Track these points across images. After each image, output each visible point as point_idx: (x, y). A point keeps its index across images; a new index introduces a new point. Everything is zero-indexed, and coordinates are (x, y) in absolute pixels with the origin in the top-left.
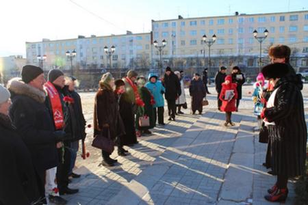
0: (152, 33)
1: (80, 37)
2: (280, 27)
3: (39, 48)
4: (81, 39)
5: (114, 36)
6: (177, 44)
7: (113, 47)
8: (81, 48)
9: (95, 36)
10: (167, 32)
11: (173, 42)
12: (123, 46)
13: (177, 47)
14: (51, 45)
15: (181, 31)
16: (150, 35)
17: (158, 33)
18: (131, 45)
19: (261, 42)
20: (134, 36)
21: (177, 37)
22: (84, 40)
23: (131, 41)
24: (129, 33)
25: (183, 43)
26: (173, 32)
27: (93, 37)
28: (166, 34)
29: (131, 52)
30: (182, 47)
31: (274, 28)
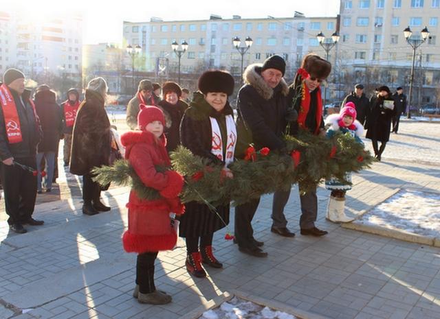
0: (338, 18)
1: (213, 18)
3: (144, 32)
4: (213, 22)
6: (384, 40)
7: (249, 39)
8: (213, 37)
9: (240, 17)
10: (368, 18)
11: (376, 37)
12: (285, 38)
13: (382, 46)
14: (165, 29)
15: (393, 16)
16: (335, 21)
17: (349, 17)
18: (300, 37)
20: (308, 22)
21: (383, 28)
22: (219, 23)
23: (301, 30)
24: (298, 16)
25: (394, 39)
26: (377, 17)
27: (237, 18)
28: (365, 21)
29: (300, 49)
30: (392, 46)
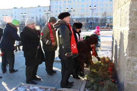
0: (50, 6)
2: (110, 4)
4: (15, 9)
5: (32, 7)
7: (25, 13)
8: (15, 13)
10: (57, 6)
11: (60, 11)
15: (64, 5)
16: (49, 7)
17: (53, 6)
18: (40, 12)
19: (93, 11)
20: (42, 8)
21: (62, 8)
23: (40, 10)
24: (39, 6)
26: (60, 6)
27: (22, 8)
31: (107, 4)
